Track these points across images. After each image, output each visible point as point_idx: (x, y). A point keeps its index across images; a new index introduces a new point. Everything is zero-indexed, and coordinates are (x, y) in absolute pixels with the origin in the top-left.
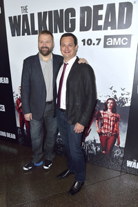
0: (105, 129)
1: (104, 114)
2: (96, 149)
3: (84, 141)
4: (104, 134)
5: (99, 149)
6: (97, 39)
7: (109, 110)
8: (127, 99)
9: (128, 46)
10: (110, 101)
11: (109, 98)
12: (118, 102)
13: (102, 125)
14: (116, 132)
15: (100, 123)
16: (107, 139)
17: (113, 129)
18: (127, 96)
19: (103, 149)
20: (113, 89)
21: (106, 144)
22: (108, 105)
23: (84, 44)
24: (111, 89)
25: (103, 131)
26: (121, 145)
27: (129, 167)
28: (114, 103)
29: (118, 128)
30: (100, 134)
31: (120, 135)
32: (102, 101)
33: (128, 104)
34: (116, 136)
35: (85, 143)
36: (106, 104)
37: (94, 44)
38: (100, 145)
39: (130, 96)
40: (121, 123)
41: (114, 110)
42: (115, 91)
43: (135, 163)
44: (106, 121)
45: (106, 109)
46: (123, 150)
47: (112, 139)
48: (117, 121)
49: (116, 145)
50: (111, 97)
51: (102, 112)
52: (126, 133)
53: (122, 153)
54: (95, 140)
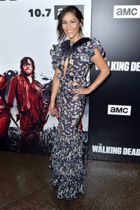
3: (42, 130)
6: (46, 10)
23: (32, 16)
26: (84, 130)
27: (95, 153)
35: (44, 133)
37: (43, 15)
43: (101, 147)
46: (87, 135)
52: (88, 115)
53: (86, 138)
54: (54, 127)
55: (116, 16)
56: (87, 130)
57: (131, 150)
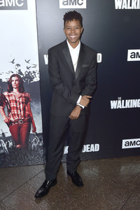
0: (14, 115)
1: (9, 96)
2: (8, 145)
4: (14, 122)
5: (11, 144)
7: (15, 90)
8: (34, 72)
9: (25, 7)
10: (14, 78)
11: (12, 74)
12: (24, 78)
13: (9, 111)
14: (29, 115)
15: (6, 109)
16: (19, 127)
17: (24, 113)
18: (34, 69)
19: (16, 143)
20: (16, 62)
21: (19, 134)
22: (13, 83)
24: (13, 62)
25: (12, 119)
26: (38, 132)
28: (20, 80)
29: (30, 111)
30: (9, 123)
31: (34, 119)
32: (4, 80)
33: (37, 79)
34: (30, 121)
36: (9, 82)
38: (12, 138)
39: (37, 69)
40: (33, 104)
41: (21, 89)
42: (18, 65)
44: (13, 105)
45: (11, 90)
46: (41, 137)
47: (25, 126)
48: (27, 101)
49: (31, 132)
50: (15, 73)
51: (6, 94)
52: (41, 115)
53: (41, 140)
54: (3, 134)
55: (62, 6)
56: (41, 132)
57: (90, 147)
